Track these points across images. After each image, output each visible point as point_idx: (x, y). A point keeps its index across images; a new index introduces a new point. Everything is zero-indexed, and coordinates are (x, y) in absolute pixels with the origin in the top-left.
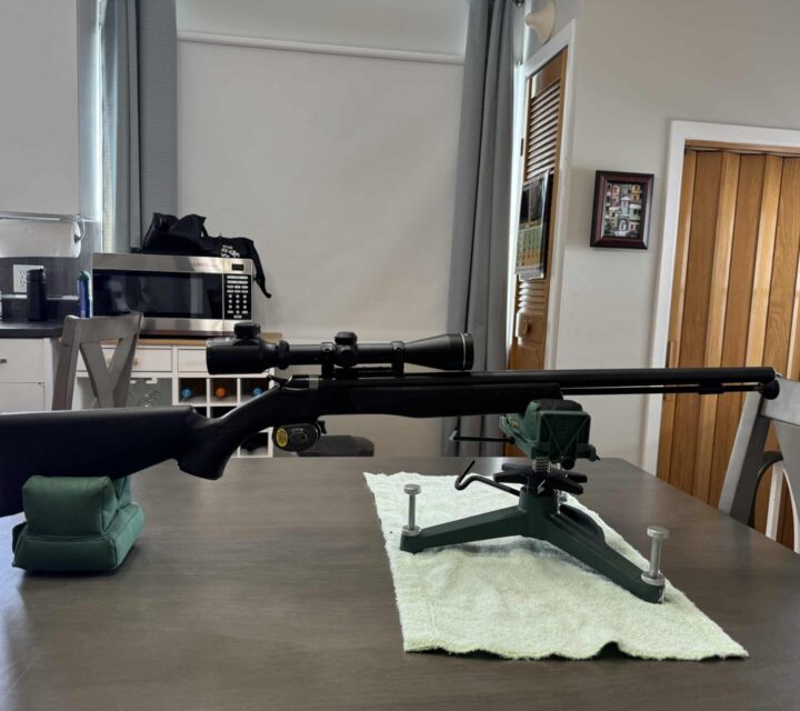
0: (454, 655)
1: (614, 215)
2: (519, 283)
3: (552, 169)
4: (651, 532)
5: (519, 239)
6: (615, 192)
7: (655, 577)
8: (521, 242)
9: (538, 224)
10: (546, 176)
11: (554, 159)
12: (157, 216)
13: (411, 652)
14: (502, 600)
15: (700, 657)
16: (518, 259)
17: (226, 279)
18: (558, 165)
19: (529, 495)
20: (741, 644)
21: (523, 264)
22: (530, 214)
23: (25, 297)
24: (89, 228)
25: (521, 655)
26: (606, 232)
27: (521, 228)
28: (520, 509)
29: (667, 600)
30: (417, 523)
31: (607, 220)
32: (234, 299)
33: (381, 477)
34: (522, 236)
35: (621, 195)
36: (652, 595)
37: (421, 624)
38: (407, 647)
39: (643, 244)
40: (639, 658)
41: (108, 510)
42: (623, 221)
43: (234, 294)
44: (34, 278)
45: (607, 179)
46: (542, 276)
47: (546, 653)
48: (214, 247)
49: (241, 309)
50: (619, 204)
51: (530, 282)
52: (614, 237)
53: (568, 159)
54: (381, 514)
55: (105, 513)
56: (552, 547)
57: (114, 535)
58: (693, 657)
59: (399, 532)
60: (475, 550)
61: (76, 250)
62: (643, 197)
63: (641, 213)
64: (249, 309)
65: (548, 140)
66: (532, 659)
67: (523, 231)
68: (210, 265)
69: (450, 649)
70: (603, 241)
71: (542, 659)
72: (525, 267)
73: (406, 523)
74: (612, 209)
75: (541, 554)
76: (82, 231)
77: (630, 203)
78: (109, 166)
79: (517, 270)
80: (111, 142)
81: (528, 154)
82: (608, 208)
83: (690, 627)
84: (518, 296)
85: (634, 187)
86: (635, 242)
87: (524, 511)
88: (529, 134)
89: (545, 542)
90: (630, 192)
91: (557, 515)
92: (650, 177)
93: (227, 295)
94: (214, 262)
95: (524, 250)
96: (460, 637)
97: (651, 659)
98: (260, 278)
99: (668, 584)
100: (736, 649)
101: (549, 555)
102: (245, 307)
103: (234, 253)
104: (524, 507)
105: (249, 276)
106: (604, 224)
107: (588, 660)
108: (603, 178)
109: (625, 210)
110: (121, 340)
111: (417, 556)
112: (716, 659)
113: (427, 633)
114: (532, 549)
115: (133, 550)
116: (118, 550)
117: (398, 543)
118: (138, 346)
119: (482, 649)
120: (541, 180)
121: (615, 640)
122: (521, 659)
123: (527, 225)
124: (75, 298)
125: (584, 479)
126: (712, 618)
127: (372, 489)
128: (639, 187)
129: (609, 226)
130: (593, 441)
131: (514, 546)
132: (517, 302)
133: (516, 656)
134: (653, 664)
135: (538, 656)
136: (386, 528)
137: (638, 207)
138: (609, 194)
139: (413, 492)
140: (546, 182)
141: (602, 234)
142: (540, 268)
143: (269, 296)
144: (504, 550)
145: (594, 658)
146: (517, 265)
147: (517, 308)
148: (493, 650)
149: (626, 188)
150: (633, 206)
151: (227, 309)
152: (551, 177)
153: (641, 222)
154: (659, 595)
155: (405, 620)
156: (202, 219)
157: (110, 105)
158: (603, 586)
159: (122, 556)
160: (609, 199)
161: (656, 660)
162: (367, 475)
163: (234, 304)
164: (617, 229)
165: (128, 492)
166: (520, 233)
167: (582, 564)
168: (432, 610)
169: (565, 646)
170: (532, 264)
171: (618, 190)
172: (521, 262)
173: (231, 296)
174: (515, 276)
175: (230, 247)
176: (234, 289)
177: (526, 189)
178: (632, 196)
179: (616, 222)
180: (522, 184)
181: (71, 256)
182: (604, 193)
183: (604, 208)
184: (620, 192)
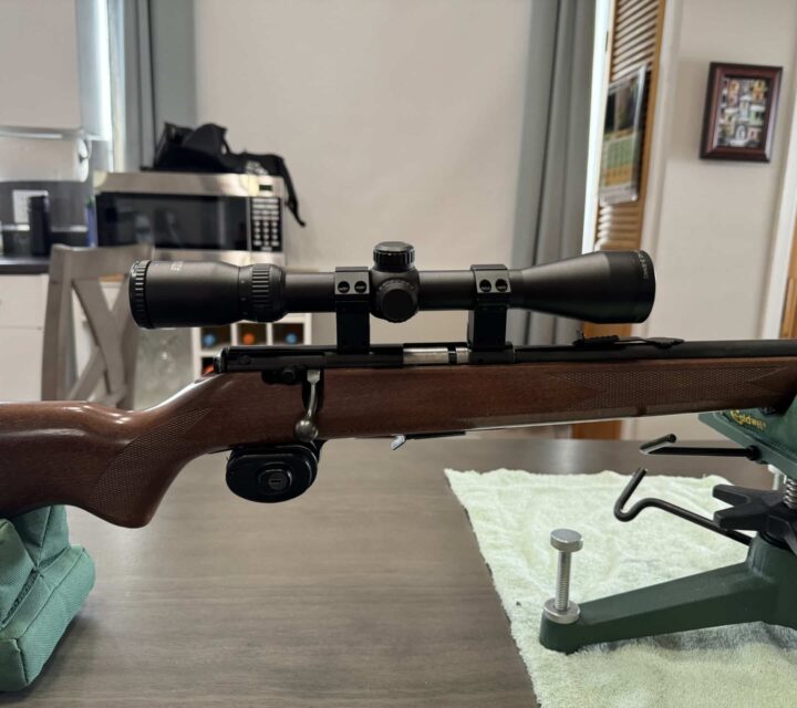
1: (730, 119)
2: (600, 208)
3: (650, 64)
5: (603, 154)
6: (733, 89)
8: (606, 157)
9: (630, 133)
10: (642, 73)
11: (651, 53)
12: (168, 127)
16: (601, 177)
17: (251, 203)
18: (659, 50)
21: (608, 184)
22: (617, 121)
23: (26, 228)
24: (96, 147)
26: (721, 140)
27: (606, 139)
28: (752, 571)
31: (722, 126)
32: (261, 227)
34: (606, 149)
35: (741, 93)
39: (764, 155)
42: (741, 128)
43: (261, 222)
44: (36, 206)
45: (724, 73)
46: (634, 198)
48: (238, 163)
49: (270, 240)
50: (738, 105)
51: (614, 206)
52: (729, 147)
53: (675, 48)
61: (82, 172)
62: (768, 96)
63: (764, 116)
64: (280, 239)
65: (644, 29)
67: (608, 144)
68: (239, 185)
70: (716, 152)
72: (610, 187)
74: (729, 111)
76: (88, 150)
77: (751, 103)
78: (116, 72)
79: (600, 192)
81: (614, 50)
82: (723, 110)
84: (598, 224)
85: (757, 83)
86: (754, 154)
87: (761, 575)
88: (616, 24)
90: (751, 89)
92: (778, 70)
93: (252, 221)
94: (240, 181)
95: (609, 167)
98: (293, 203)
102: (275, 237)
103: (261, 171)
105: (279, 199)
106: (718, 130)
108: (718, 71)
109: (744, 113)
120: (634, 80)
123: (613, 137)
124: (84, 229)
128: (763, 83)
129: (724, 133)
132: (598, 232)
137: (761, 109)
138: (725, 92)
139: (567, 547)
140: (641, 82)
141: (715, 144)
142: (632, 187)
143: (302, 224)
146: (600, 185)
147: (597, 239)
149: (748, 83)
150: (755, 108)
151: (253, 239)
152: (648, 75)
153: (764, 129)
156: (222, 131)
160: (725, 99)
162: (450, 473)
163: (262, 233)
164: (734, 137)
166: (603, 147)
170: (625, 181)
171: (737, 87)
172: (604, 181)
173: (257, 224)
174: (595, 201)
175: (257, 165)
176: (261, 215)
177: (613, 91)
178: (754, 95)
179: (732, 128)
180: (606, 86)
181: (74, 178)
182: (720, 91)
183: (719, 112)
184: (740, 90)
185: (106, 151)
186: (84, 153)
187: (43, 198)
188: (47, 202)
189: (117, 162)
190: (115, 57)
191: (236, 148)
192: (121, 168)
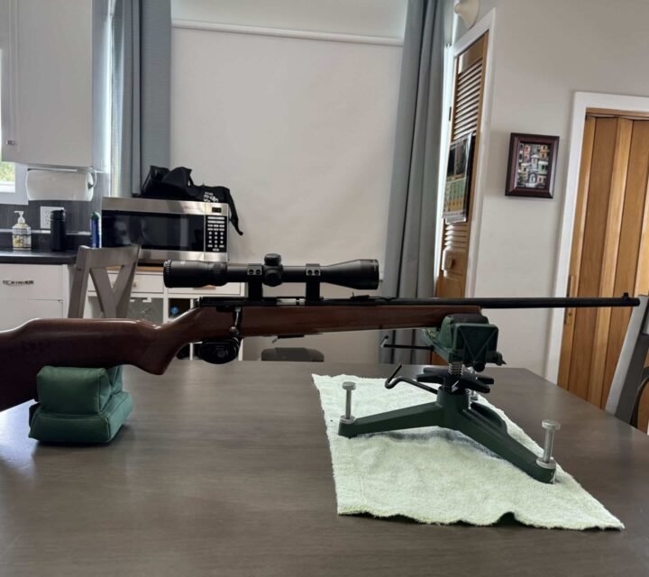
0: (378, 518)
1: (525, 170)
2: (445, 226)
3: (475, 132)
4: (545, 425)
5: (446, 189)
6: (526, 151)
7: (547, 462)
8: (448, 192)
9: (463, 177)
10: (469, 137)
11: (476, 123)
12: (153, 168)
13: (343, 515)
14: (420, 477)
15: (583, 527)
16: (445, 206)
17: (207, 219)
18: (480, 123)
19: (445, 393)
20: (618, 518)
21: (449, 210)
22: (456, 169)
23: (49, 232)
24: (100, 178)
25: (434, 520)
26: (519, 184)
27: (447, 181)
28: (438, 405)
29: (557, 481)
30: (353, 414)
31: (520, 174)
32: (213, 235)
33: (326, 378)
34: (449, 186)
35: (531, 153)
36: (545, 476)
37: (352, 493)
38: (340, 510)
39: (549, 194)
40: (531, 527)
41: (104, 395)
42: (533, 175)
43: (213, 232)
44: (57, 217)
45: (520, 140)
46: (465, 220)
47: (454, 520)
48: (198, 193)
49: (219, 244)
50: (530, 161)
51: (454, 225)
52: (525, 187)
53: (488, 123)
54: (324, 406)
55: (102, 397)
56: (464, 436)
57: (109, 415)
58: (577, 527)
59: (337, 421)
60: (400, 437)
61: (89, 195)
62: (550, 155)
63: (548, 168)
64: (225, 243)
65: (471, 108)
66: (442, 524)
67: (449, 182)
68: (196, 208)
69: (376, 513)
70: (516, 191)
71: (451, 524)
72: (450, 213)
73: (344, 413)
74: (524, 165)
75: (455, 442)
76: (94, 180)
77: (539, 160)
78: (116, 128)
79: (444, 215)
80: (118, 109)
81: (455, 119)
82: (520, 164)
83: (576, 503)
84: (444, 236)
85: (542, 147)
86: (542, 192)
87: (441, 406)
88: (456, 103)
89: (458, 432)
91: (468, 410)
92: (556, 138)
93: (207, 232)
94: (198, 205)
95: (450, 198)
96: (383, 504)
97: (541, 528)
98: (235, 219)
99: (559, 469)
100: (614, 522)
101: (461, 442)
102: (222, 242)
103: (214, 199)
104: (440, 403)
105: (226, 217)
106: (517, 177)
107: (489, 526)
108: (516, 139)
109: (534, 166)
110: (123, 266)
111: (353, 440)
112: (596, 529)
113: (356, 500)
114: (448, 437)
115: (123, 428)
116: (111, 427)
117: (337, 429)
118: (136, 272)
119: (401, 514)
120: (465, 141)
121: (512, 511)
122: (434, 524)
123: (453, 178)
124: (88, 234)
125: (491, 381)
126: (594, 496)
127: (318, 387)
128: (546, 147)
129: (521, 179)
130: (499, 349)
131: (433, 434)
132: (444, 241)
133: (429, 521)
134: (543, 531)
135: (447, 521)
136: (327, 418)
137: (545, 163)
138: (521, 152)
139: (349, 388)
140: (469, 143)
141: (515, 186)
142: (463, 213)
143: (241, 233)
144: (424, 437)
145: (494, 525)
146: (444, 210)
147: (444, 247)
148: (410, 516)
149: (535, 147)
150: (541, 163)
151: (207, 243)
152: (473, 138)
153: (548, 177)
154: (551, 477)
155: (340, 489)
156: (189, 171)
157: (118, 79)
158: (505, 467)
159: (114, 431)
160: (521, 157)
161: (546, 528)
162: (314, 376)
163: (213, 240)
164: (528, 181)
165: (121, 382)
166: (447, 185)
167: (488, 450)
168: (362, 482)
169: (471, 514)
170: (460, 209)
171: (529, 149)
172: (447, 209)
173: (210, 233)
174: (442, 220)
175: (211, 194)
176: (213, 228)
177: (453, 148)
178: (541, 154)
179: (526, 175)
180: (449, 143)
182: (518, 151)
183: (517, 164)
184: (531, 151)
185: (107, 181)
186: (92, 183)
187: (61, 212)
189: (114, 190)
190: (116, 118)
191: (198, 183)
192: (116, 194)
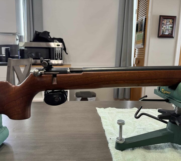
1: (164, 28)
3: (146, 16)
6: (165, 21)
8: (136, 38)
9: (142, 32)
10: (144, 18)
11: (146, 14)
12: (36, 32)
17: (55, 49)
18: (148, 13)
22: (139, 30)
24: (20, 37)
26: (162, 33)
28: (168, 130)
31: (163, 30)
33: (102, 109)
34: (136, 36)
39: (173, 36)
42: (167, 30)
43: (57, 53)
44: (7, 50)
45: (163, 18)
46: (143, 47)
48: (53, 40)
50: (166, 25)
51: (138, 49)
52: (164, 34)
53: (151, 12)
62: (173, 23)
63: (172, 27)
64: (62, 57)
65: (144, 8)
67: (137, 35)
70: (161, 36)
72: (137, 45)
74: (164, 26)
77: (169, 24)
79: (135, 46)
81: (138, 13)
84: (135, 53)
85: (170, 20)
86: (170, 36)
87: (170, 131)
88: (138, 8)
90: (169, 21)
92: (175, 17)
95: (137, 40)
98: (65, 49)
102: (61, 56)
103: (58, 42)
105: (61, 48)
106: (162, 31)
109: (168, 27)
110: (26, 65)
118: (31, 68)
120: (142, 20)
123: (138, 33)
128: (172, 20)
129: (163, 31)
137: (172, 26)
140: (144, 20)
141: (161, 34)
142: (142, 44)
143: (67, 54)
146: (135, 44)
147: (135, 56)
150: (170, 26)
151: (56, 57)
152: (145, 19)
153: (172, 32)
156: (49, 33)
160: (163, 24)
162: (97, 108)
163: (58, 56)
164: (165, 32)
170: (141, 43)
171: (166, 21)
172: (136, 43)
173: (56, 54)
174: (134, 48)
175: (57, 40)
176: (57, 51)
177: (138, 23)
178: (170, 23)
179: (165, 30)
180: (136, 22)
181: (16, 44)
182: (162, 22)
183: (162, 26)
184: (167, 21)
185: (23, 38)
186: (18, 38)
187: (8, 48)
188: (9, 49)
189: (25, 40)
190: (25, 17)
191: (52, 37)
192: (26, 41)
